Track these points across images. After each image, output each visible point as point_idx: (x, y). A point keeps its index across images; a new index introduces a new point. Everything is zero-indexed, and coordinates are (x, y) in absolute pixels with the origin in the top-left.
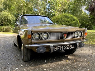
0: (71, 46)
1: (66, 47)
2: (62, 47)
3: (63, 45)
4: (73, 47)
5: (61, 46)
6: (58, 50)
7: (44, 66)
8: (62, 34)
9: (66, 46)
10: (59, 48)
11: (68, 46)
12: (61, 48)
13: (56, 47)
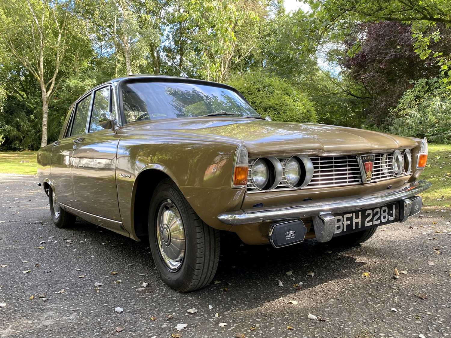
0: (384, 211)
1: (369, 214)
2: (357, 217)
3: (360, 211)
4: (392, 216)
5: (354, 214)
6: (345, 230)
7: (295, 302)
8: (356, 161)
9: (370, 211)
10: (349, 223)
11: (377, 213)
12: (355, 221)
13: (341, 217)
